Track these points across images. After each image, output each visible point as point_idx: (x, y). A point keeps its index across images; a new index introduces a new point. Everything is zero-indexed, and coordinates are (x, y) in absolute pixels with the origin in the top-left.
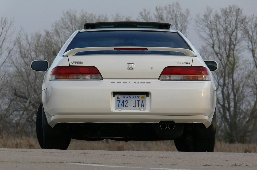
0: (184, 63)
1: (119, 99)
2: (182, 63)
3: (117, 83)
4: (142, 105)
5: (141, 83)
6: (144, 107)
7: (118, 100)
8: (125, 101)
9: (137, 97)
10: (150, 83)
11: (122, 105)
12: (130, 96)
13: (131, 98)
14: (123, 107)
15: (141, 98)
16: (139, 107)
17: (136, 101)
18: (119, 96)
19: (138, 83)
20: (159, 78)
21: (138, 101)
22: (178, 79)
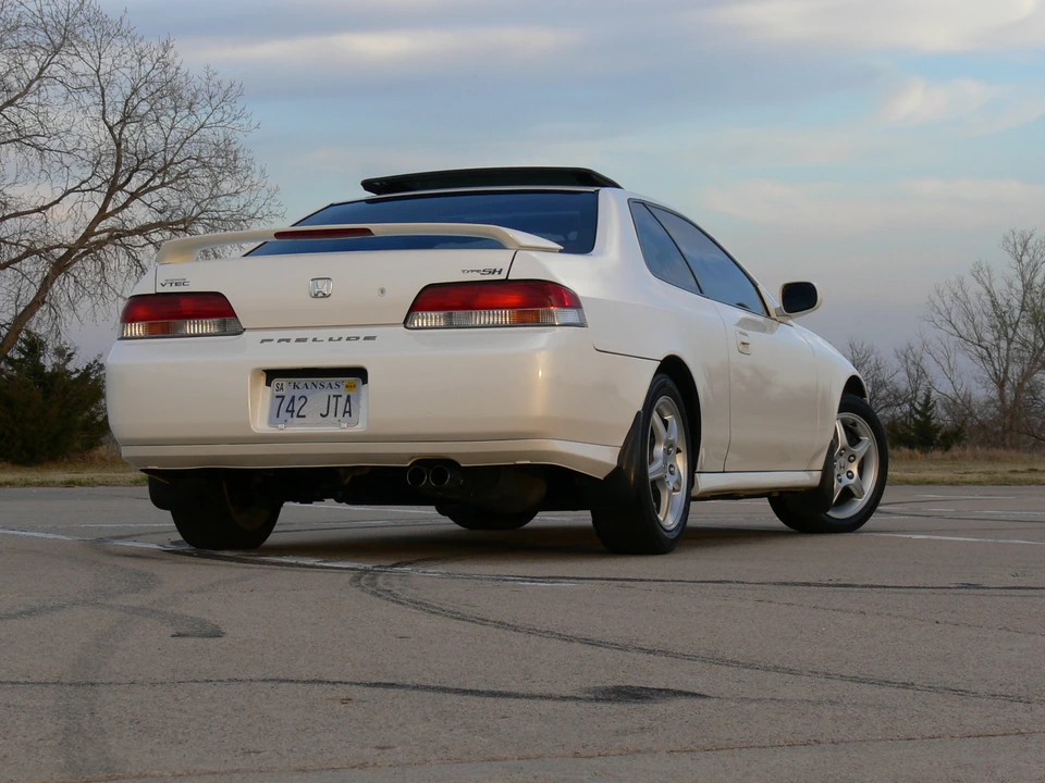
0: (484, 271)
1: (280, 393)
2: (478, 271)
3: (279, 341)
4: (347, 409)
5: (348, 339)
6: (350, 416)
7: (277, 397)
8: (299, 399)
9: (334, 385)
10: (373, 338)
11: (287, 411)
12: (313, 383)
13: (316, 387)
14: (292, 417)
15: (347, 386)
16: (335, 416)
17: (329, 396)
18: (284, 381)
19: (340, 339)
20: (405, 322)
21: (337, 397)
22: (464, 323)
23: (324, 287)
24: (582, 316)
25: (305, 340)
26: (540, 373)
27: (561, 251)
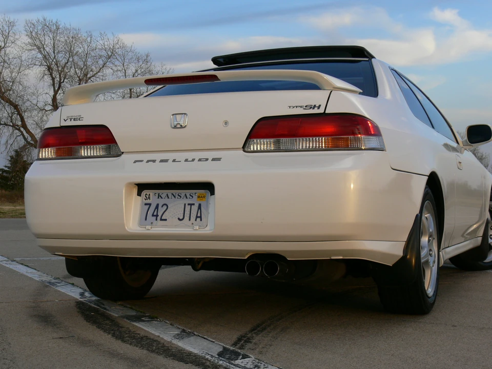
0: (306, 106)
1: (148, 201)
2: (301, 107)
3: (148, 161)
4: (199, 215)
5: (200, 160)
6: (201, 220)
7: (146, 204)
8: (162, 206)
9: (188, 196)
10: (219, 159)
11: (153, 215)
12: (172, 194)
13: (175, 197)
14: (156, 220)
15: (199, 197)
16: (190, 220)
17: (185, 204)
18: (151, 193)
19: (193, 160)
20: (244, 147)
21: (191, 205)
22: (290, 147)
23: (181, 120)
24: (382, 142)
25: (166, 161)
26: (352, 186)
27: (360, 93)
